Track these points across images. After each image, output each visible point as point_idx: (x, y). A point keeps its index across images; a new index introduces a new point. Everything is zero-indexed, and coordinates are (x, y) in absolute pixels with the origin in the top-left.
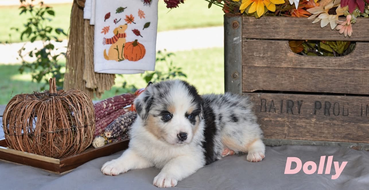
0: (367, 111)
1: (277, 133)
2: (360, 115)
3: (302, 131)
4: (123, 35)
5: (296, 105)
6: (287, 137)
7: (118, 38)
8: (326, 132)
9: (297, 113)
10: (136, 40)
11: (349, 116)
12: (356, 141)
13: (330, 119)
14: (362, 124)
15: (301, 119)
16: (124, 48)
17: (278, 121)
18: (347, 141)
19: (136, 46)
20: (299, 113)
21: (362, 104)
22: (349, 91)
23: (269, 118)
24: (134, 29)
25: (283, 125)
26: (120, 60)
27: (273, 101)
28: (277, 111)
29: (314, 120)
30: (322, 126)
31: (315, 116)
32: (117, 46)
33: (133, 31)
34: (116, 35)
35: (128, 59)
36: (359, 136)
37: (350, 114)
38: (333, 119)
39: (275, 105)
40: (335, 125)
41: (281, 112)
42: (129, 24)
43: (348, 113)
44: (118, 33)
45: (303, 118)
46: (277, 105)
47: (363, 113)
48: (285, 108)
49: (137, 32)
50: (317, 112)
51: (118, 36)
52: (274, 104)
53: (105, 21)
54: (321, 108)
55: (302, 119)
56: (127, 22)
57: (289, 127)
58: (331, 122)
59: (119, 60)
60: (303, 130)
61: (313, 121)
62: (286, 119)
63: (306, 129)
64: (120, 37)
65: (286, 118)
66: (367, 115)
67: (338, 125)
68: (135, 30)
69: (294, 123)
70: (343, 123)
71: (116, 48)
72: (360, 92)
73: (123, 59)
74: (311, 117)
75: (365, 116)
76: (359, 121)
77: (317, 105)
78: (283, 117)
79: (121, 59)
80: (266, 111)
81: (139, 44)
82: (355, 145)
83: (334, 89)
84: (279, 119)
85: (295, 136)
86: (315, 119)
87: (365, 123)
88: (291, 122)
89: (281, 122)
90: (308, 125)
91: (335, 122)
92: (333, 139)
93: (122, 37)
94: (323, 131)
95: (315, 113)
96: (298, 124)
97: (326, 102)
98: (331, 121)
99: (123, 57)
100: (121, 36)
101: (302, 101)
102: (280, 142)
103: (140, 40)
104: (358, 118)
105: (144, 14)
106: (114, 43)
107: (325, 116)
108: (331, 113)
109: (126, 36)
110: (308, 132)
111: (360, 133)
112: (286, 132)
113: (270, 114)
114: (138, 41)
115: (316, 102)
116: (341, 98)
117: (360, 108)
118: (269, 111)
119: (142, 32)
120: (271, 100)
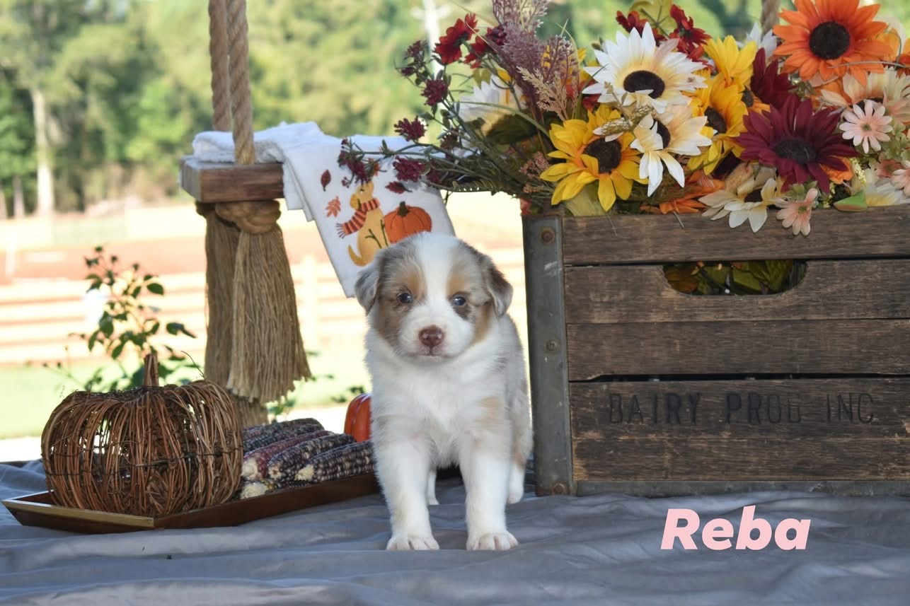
0: (839, 409)
1: (648, 468)
2: (825, 419)
3: (702, 461)
4: (373, 205)
5: (686, 403)
6: (670, 477)
8: (755, 459)
9: (690, 422)
11: (802, 422)
12: (822, 478)
13: (761, 431)
14: (831, 440)
15: (697, 433)
17: (648, 441)
18: (801, 477)
20: (694, 419)
21: (828, 395)
22: (798, 369)
23: (630, 435)
25: (659, 450)
27: (635, 397)
28: (645, 419)
29: (726, 435)
30: (745, 447)
31: (728, 426)
32: (369, 230)
34: (360, 209)
36: (826, 466)
37: (803, 417)
38: (768, 431)
39: (640, 407)
40: (772, 443)
41: (655, 420)
43: (799, 415)
44: (360, 204)
45: (702, 431)
46: (646, 406)
47: (833, 414)
48: (662, 410)
50: (733, 417)
51: (363, 210)
52: (638, 405)
53: (325, 190)
54: (740, 406)
55: (700, 434)
57: (674, 454)
58: (764, 437)
60: (704, 458)
61: (725, 437)
62: (666, 436)
63: (712, 456)
64: (366, 210)
65: (667, 434)
66: (840, 419)
67: (779, 443)
69: (684, 444)
70: (791, 439)
72: (822, 369)
74: (718, 429)
75: (837, 420)
76: (825, 431)
77: (732, 402)
78: (659, 432)
80: (621, 421)
82: (819, 485)
83: (767, 365)
84: (652, 437)
85: (687, 473)
86: (730, 434)
87: (839, 436)
88: (676, 443)
89: (656, 442)
90: (714, 446)
91: (772, 437)
92: (771, 475)
93: (372, 209)
94: (747, 459)
95: (728, 420)
96: (691, 445)
97: (750, 395)
98: (762, 435)
100: (369, 208)
101: (698, 394)
102: (655, 488)
104: (825, 425)
106: (361, 226)
107: (750, 426)
108: (764, 417)
110: (715, 462)
111: (829, 459)
112: (667, 464)
113: (630, 427)
115: (729, 396)
116: (783, 383)
117: (825, 403)
118: (629, 421)
120: (631, 396)
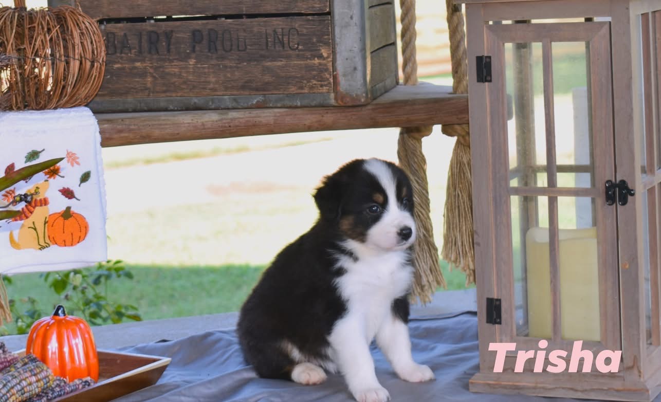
0: (275, 40)
1: (135, 89)
2: (264, 47)
3: (175, 82)
4: (43, 202)
5: (162, 38)
6: (151, 94)
7: (34, 208)
8: (213, 80)
9: (166, 53)
10: (69, 208)
11: (247, 51)
12: (261, 93)
13: (217, 58)
14: (269, 64)
15: (171, 61)
16: (46, 225)
17: (135, 68)
18: (247, 93)
19: (70, 219)
20: (169, 51)
21: (266, 30)
22: (245, 10)
23: (121, 64)
24: (62, 188)
25: (143, 74)
26: (42, 248)
27: (125, 35)
28: (133, 51)
29: (192, 62)
30: (206, 70)
31: (193, 55)
32: (33, 223)
33: (60, 191)
35: (56, 244)
36: (267, 83)
37: (249, 47)
38: (223, 58)
39: (130, 42)
40: (226, 67)
41: (140, 52)
42: (51, 180)
43: (245, 45)
45: (175, 59)
46: (133, 41)
47: (270, 44)
48: (145, 45)
49: (68, 193)
50: (197, 48)
51: (33, 204)
52: (127, 40)
54: (202, 39)
55: (173, 62)
56: (48, 176)
57: (154, 77)
58: (220, 63)
59: (40, 247)
60: (176, 80)
61: (191, 63)
62: (148, 64)
63: (181, 78)
64: (36, 206)
65: (149, 62)
66: (275, 47)
67: (231, 67)
68: (64, 188)
69: (161, 70)
70: (240, 64)
71: (33, 226)
72: (262, 11)
73: (48, 245)
74: (187, 57)
75: (273, 48)
76: (264, 57)
77: (196, 36)
78: (143, 61)
79: (44, 244)
80: (115, 52)
81: (74, 215)
82: (260, 98)
83: (221, 8)
84: (138, 64)
85: (165, 92)
86: (195, 61)
87: (275, 61)
88: (156, 69)
89: (141, 69)
90: (183, 71)
91: (227, 62)
92: (226, 91)
93: (41, 206)
94: (208, 79)
95: (194, 51)
96: (167, 70)
97: (210, 30)
98: (219, 61)
99: (47, 241)
100: (39, 204)
101: (172, 31)
102: (140, 103)
103: (75, 206)
104: (263, 52)
105: (78, 158)
106: (27, 217)
107: (209, 54)
108: (219, 47)
109: (48, 203)
110: (185, 83)
111: (267, 78)
112: (149, 85)
113: (122, 58)
114: (72, 209)
115: (194, 33)
116: (234, 22)
117: (264, 36)
118: (121, 53)
119: (77, 191)
120: (122, 33)
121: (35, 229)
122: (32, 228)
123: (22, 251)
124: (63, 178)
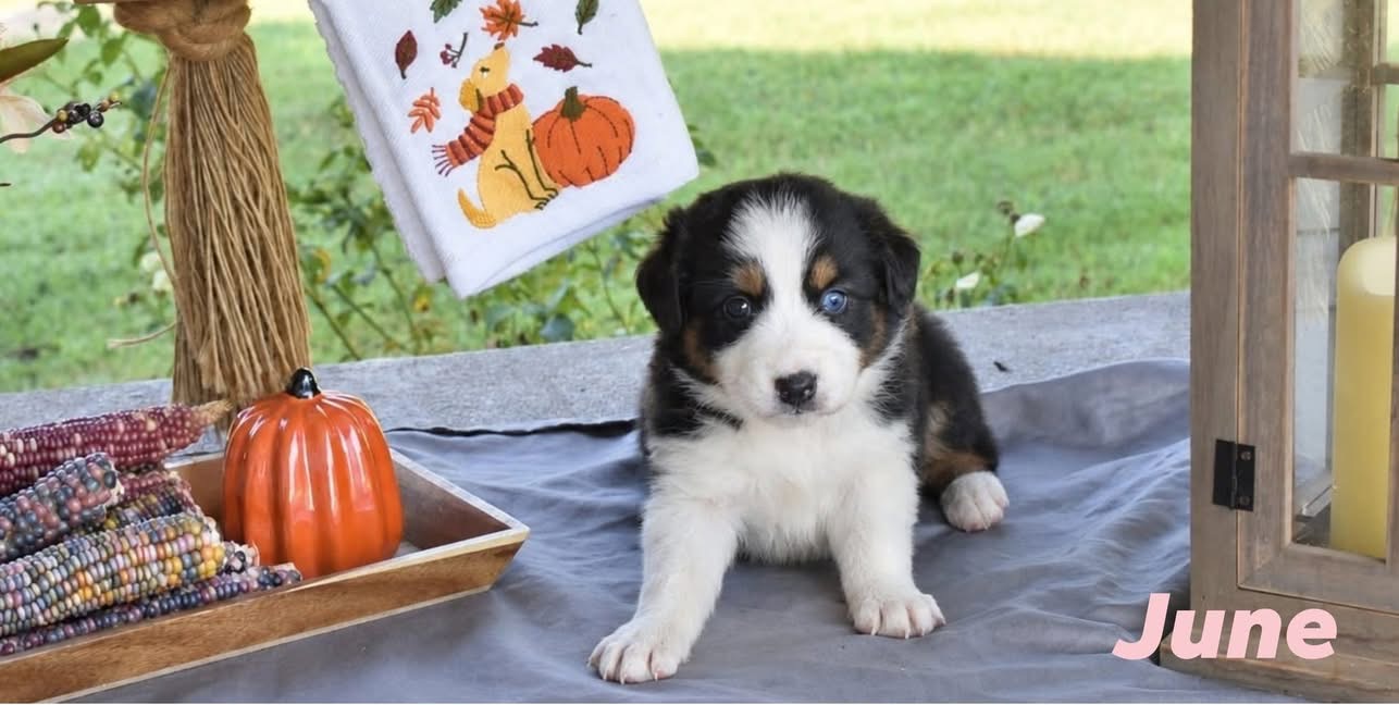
4: (509, 100)
7: (492, 118)
10: (571, 93)
16: (534, 147)
19: (583, 115)
24: (541, 52)
26: (541, 204)
32: (503, 152)
33: (538, 59)
34: (480, 113)
35: (571, 183)
42: (510, 40)
44: (480, 99)
49: (558, 58)
51: (487, 112)
53: (404, 78)
56: (499, 36)
59: (536, 202)
64: (495, 112)
68: (545, 49)
71: (504, 162)
73: (553, 193)
79: (544, 194)
81: (589, 103)
93: (506, 108)
99: (548, 182)
100: (499, 106)
103: (587, 82)
106: (485, 146)
109: (522, 96)
114: (581, 92)
119: (579, 46)
121: (512, 166)
122: (504, 166)
123: (498, 226)
124: (535, 28)
